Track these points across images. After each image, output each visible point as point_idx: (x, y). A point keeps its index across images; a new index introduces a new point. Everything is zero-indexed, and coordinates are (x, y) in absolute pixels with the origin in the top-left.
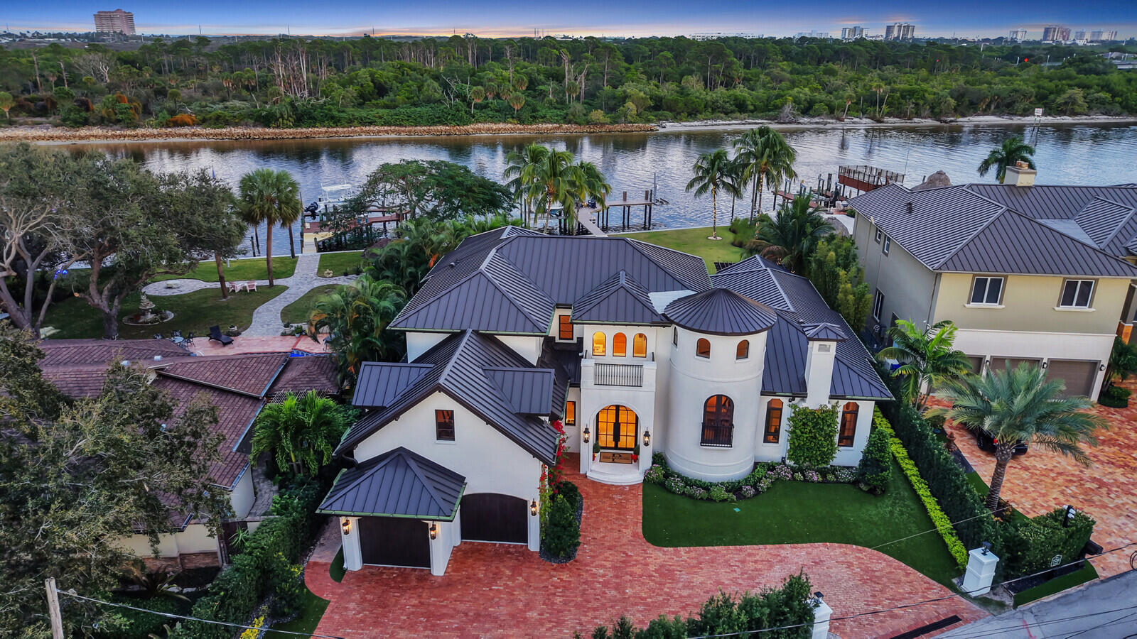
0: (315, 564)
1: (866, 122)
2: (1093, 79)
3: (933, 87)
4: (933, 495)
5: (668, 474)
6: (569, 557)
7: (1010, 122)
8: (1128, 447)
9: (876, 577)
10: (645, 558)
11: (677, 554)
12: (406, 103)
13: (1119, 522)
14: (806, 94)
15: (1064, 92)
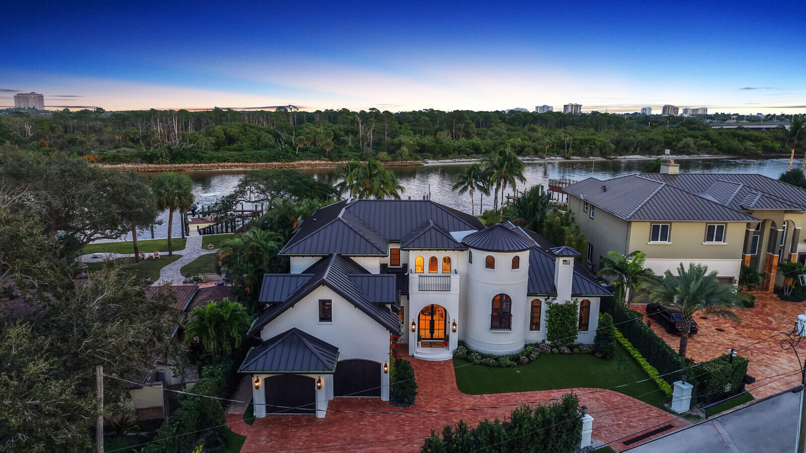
0: (232, 415)
1: (559, 159)
2: (697, 133)
3: (599, 137)
4: (643, 356)
5: (469, 352)
6: (411, 402)
7: (650, 159)
8: (759, 328)
9: (616, 405)
10: (462, 402)
11: (483, 398)
12: (249, 148)
13: (761, 369)
14: (519, 142)
15: (682, 140)
